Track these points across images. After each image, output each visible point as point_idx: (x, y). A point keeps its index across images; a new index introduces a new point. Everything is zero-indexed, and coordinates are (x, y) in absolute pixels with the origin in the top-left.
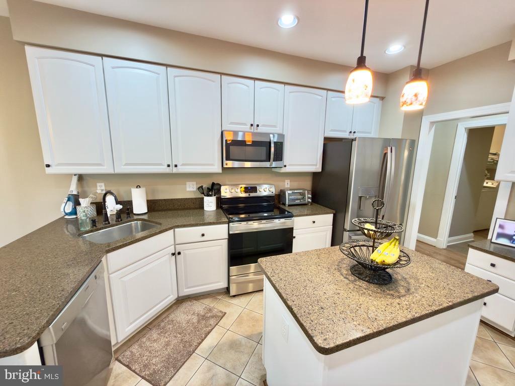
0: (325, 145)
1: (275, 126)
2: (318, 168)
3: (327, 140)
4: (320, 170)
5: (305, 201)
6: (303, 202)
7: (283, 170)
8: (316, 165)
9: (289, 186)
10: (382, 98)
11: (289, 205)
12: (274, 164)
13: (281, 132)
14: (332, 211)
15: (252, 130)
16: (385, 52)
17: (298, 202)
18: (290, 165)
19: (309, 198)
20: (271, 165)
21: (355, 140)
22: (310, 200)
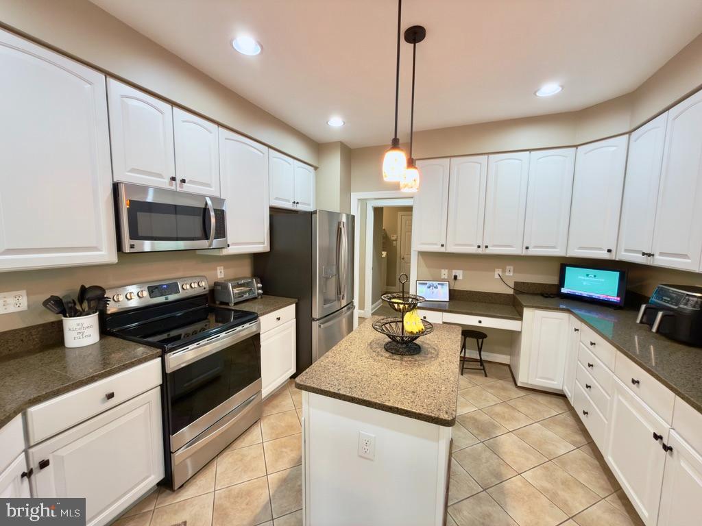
0: (271, 217)
1: (208, 185)
2: (264, 247)
3: (275, 212)
4: (268, 249)
5: (254, 293)
6: (252, 296)
7: (225, 252)
8: (263, 243)
9: (223, 276)
10: (316, 168)
11: (236, 304)
12: (216, 243)
13: (216, 194)
14: (294, 300)
15: (173, 188)
16: (327, 123)
17: (247, 296)
18: (234, 244)
19: (259, 289)
20: (211, 244)
21: (316, 213)
22: (260, 291)
